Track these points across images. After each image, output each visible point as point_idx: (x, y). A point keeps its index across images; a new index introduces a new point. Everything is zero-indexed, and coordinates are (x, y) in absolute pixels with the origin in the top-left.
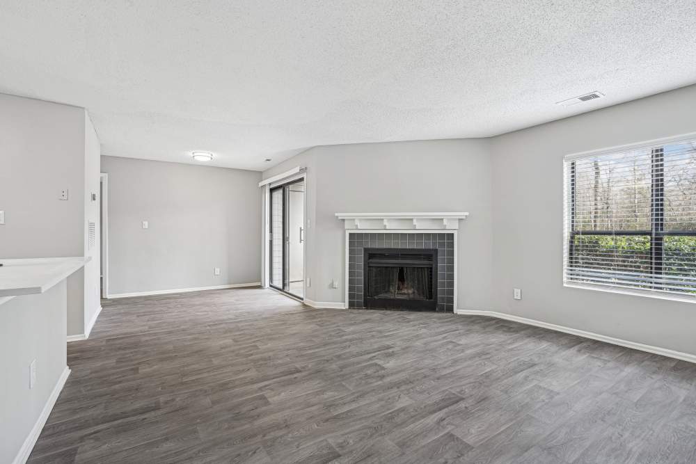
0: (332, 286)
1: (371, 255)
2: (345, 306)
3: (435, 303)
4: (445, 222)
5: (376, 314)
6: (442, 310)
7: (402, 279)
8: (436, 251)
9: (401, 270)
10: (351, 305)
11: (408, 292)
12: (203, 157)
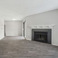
0: (29, 37)
1: (35, 32)
2: (31, 40)
3: (47, 42)
4: (49, 27)
5: (35, 42)
6: (49, 43)
7: (40, 37)
8: (47, 32)
9: (40, 35)
10: (32, 40)
11: (43, 39)
12: (14, 20)
